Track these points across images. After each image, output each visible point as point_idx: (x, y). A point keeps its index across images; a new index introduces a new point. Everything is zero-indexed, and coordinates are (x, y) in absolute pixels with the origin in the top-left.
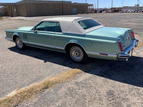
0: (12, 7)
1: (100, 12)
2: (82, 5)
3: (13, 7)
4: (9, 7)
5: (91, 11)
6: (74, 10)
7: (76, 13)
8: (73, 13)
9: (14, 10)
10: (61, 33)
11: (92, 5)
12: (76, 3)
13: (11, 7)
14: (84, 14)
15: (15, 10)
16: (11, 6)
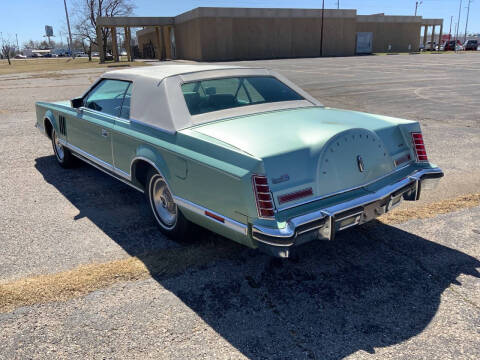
0: (166, 28)
1: (468, 48)
2: (400, 21)
3: (170, 30)
4: (157, 29)
5: (432, 43)
6: (365, 39)
7: (369, 50)
8: (358, 51)
9: (169, 39)
10: (127, 122)
11: (439, 22)
12: (382, 15)
13: (162, 29)
14: (401, 55)
15: (173, 40)
16: (162, 26)
